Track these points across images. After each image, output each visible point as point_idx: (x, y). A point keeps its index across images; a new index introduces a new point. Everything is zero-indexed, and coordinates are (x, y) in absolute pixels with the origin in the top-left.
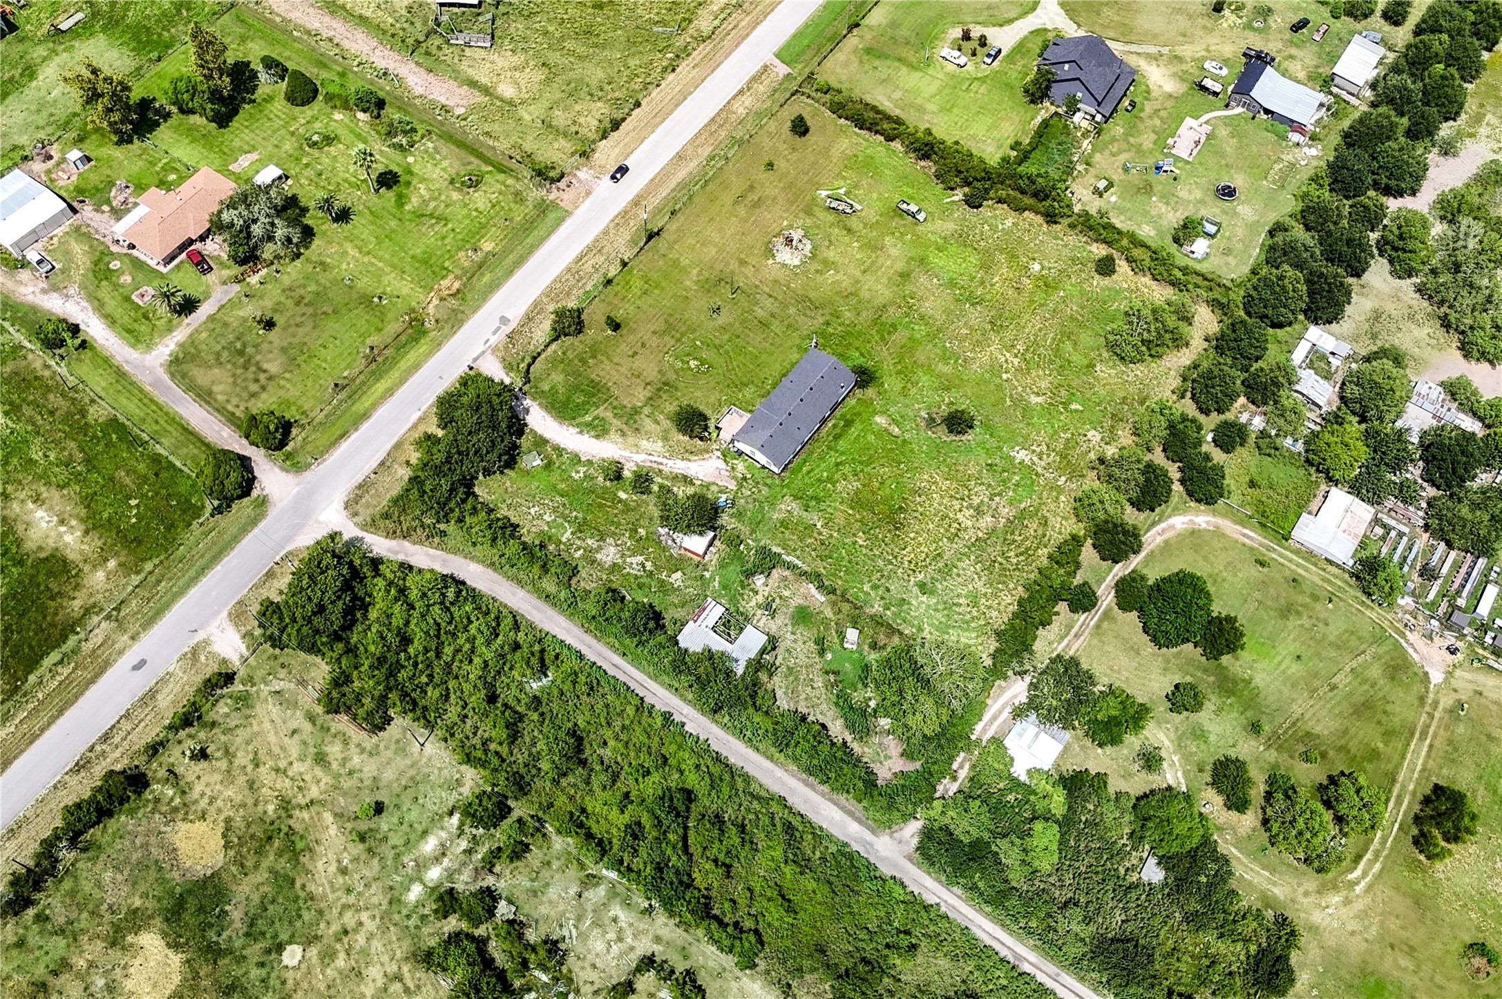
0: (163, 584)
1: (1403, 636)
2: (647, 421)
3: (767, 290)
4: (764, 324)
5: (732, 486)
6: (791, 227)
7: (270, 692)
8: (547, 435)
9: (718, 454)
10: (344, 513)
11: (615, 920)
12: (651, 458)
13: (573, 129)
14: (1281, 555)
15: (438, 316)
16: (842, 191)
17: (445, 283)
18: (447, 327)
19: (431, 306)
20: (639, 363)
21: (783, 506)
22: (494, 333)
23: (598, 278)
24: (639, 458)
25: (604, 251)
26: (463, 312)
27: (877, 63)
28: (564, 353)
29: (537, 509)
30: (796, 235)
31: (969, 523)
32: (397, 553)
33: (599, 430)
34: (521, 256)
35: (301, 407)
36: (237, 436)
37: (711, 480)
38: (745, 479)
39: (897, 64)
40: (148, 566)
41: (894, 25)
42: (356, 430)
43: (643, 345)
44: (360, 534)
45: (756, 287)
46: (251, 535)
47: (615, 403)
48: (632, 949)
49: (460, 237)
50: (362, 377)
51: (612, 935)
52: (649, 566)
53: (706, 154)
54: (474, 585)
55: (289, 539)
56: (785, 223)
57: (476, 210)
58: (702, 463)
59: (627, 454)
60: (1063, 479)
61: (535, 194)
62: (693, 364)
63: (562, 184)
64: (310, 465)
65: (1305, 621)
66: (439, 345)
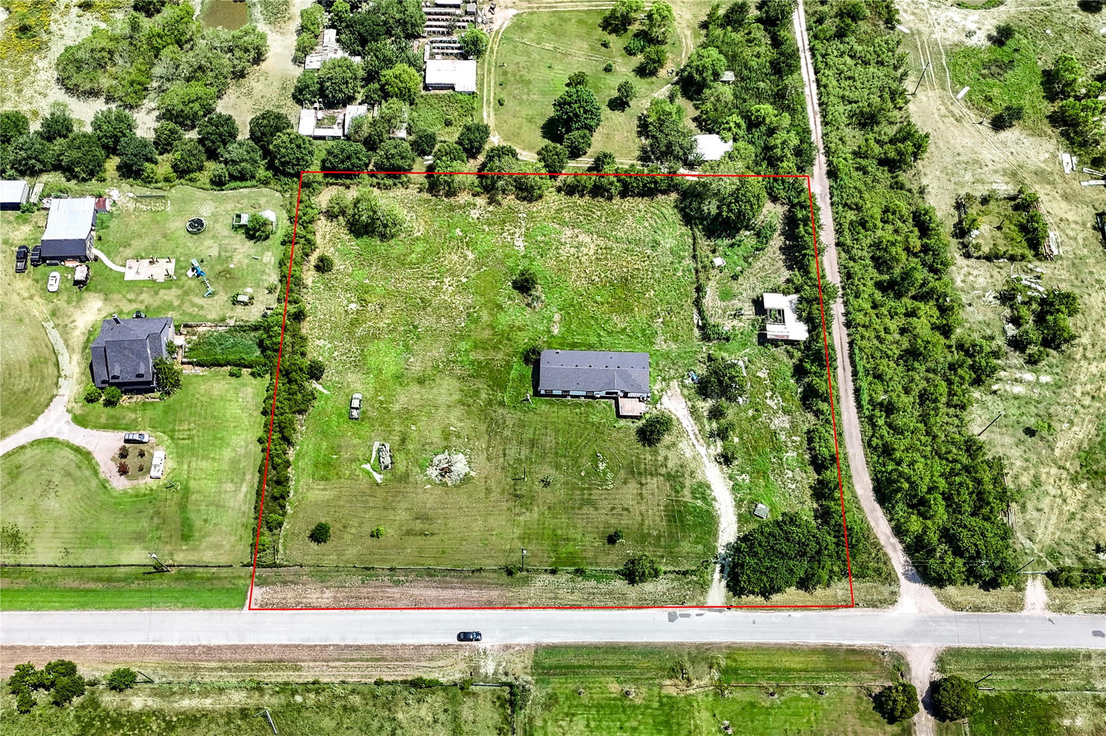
0: (1043, 677)
1: (497, 32)
2: (670, 464)
3: (501, 460)
4: (533, 443)
5: (675, 383)
6: (429, 481)
7: (1034, 543)
8: (735, 519)
9: (658, 406)
10: (899, 599)
11: (963, 281)
12: (695, 443)
13: (442, 717)
14: (489, 95)
15: (707, 669)
16: (368, 467)
17: (673, 691)
18: (711, 654)
19: (702, 683)
20: (630, 502)
21: (665, 347)
22: (688, 616)
23: (581, 583)
24: (702, 450)
25: (552, 595)
26: (689, 653)
27: (198, 523)
28: (662, 557)
29: (790, 485)
30: (433, 473)
31: (592, 246)
32: (893, 545)
33: (702, 490)
34: (606, 652)
35: (856, 704)
36: (916, 728)
37: (681, 397)
38: (664, 379)
39: (190, 507)
40: (1044, 696)
41: (138, 538)
42: (841, 645)
43: (613, 509)
44: (902, 579)
45: (503, 469)
46: (967, 645)
47: (674, 494)
48: (968, 266)
49: (623, 717)
50: (797, 683)
51: (971, 278)
52: (769, 394)
53: (395, 590)
54: (870, 482)
55: (947, 619)
56: (429, 486)
57: (588, 726)
58: (673, 411)
59: (705, 459)
60: (520, 215)
61: (536, 693)
62: (602, 466)
63: (510, 679)
64: (890, 653)
65: (524, 72)
66: (728, 647)
